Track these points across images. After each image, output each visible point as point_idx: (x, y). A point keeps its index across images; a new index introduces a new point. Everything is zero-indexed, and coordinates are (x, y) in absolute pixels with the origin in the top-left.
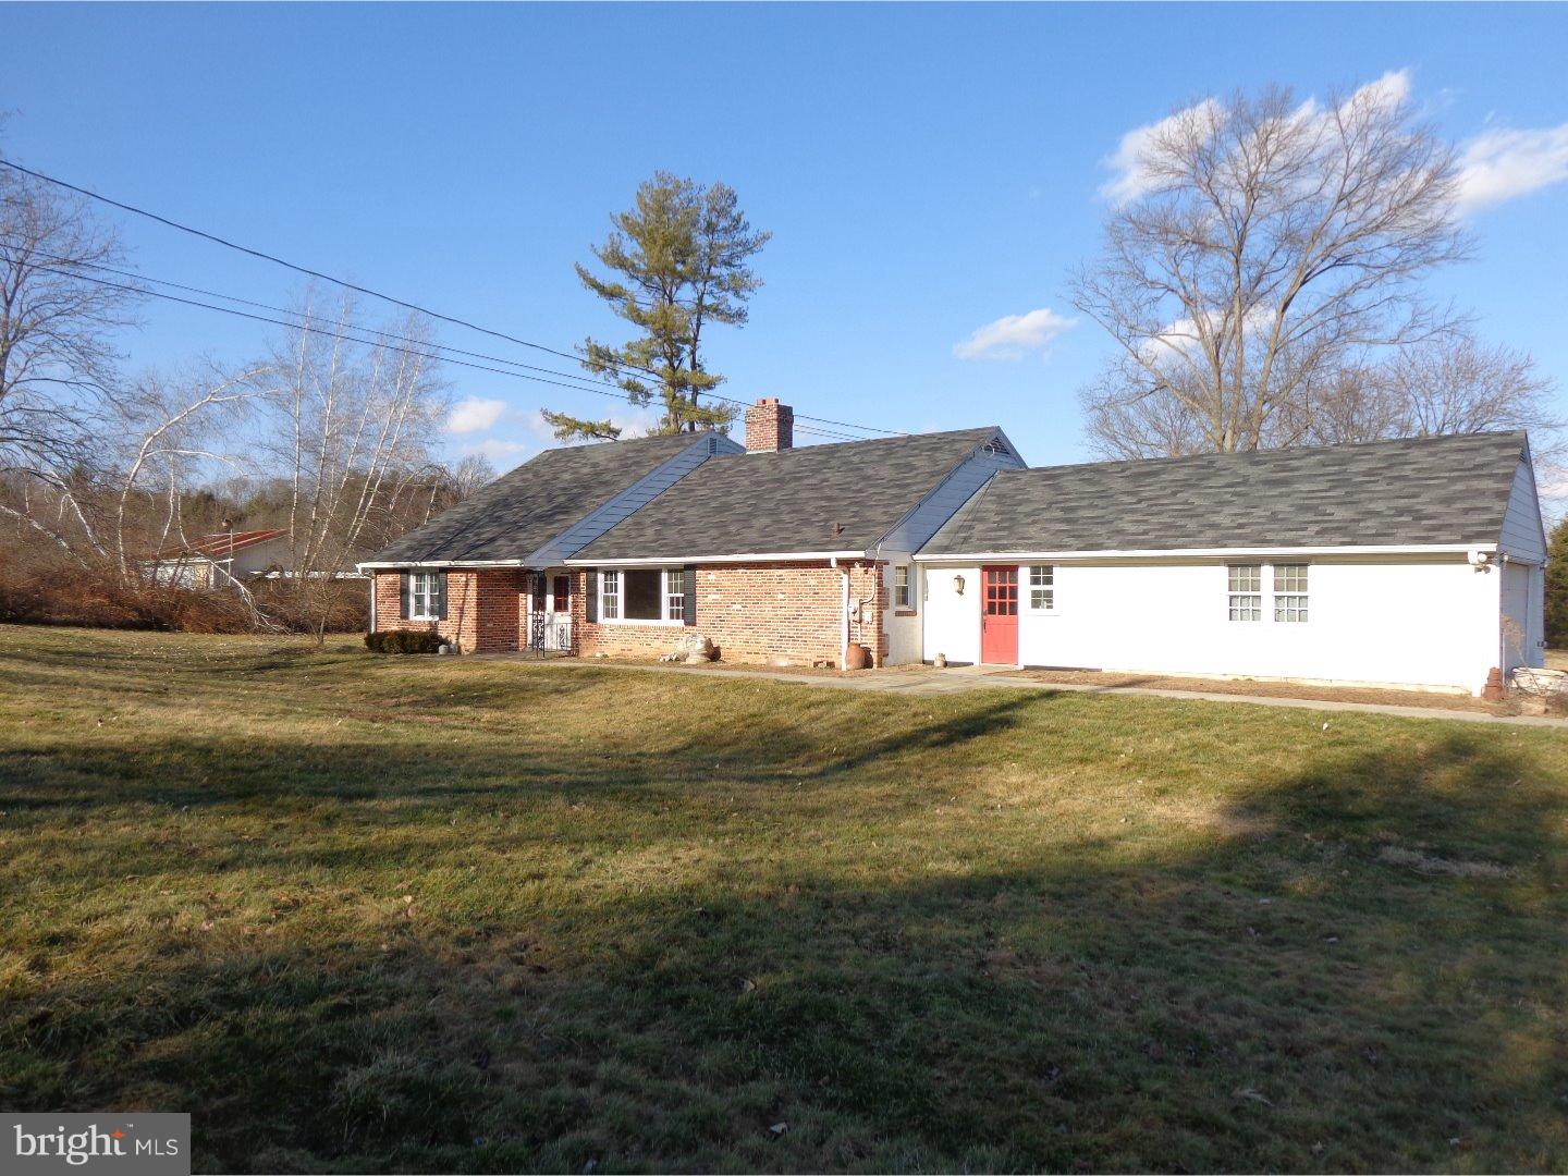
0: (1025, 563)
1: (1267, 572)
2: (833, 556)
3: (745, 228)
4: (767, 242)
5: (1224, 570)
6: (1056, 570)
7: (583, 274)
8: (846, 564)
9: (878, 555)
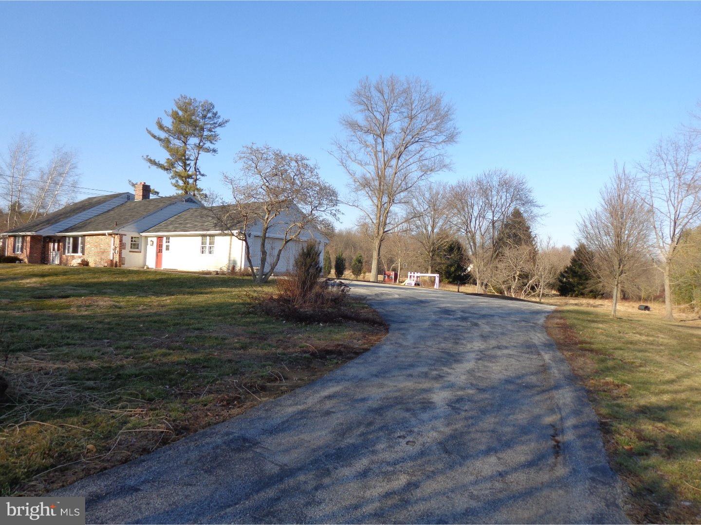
0: (165, 236)
1: (208, 238)
2: (106, 232)
3: (219, 117)
4: (228, 123)
5: (200, 238)
6: (171, 238)
7: (149, 132)
8: (110, 235)
9: (121, 232)
